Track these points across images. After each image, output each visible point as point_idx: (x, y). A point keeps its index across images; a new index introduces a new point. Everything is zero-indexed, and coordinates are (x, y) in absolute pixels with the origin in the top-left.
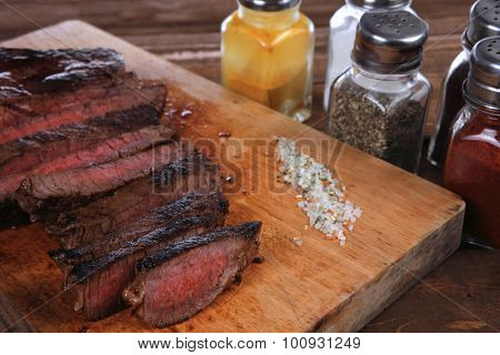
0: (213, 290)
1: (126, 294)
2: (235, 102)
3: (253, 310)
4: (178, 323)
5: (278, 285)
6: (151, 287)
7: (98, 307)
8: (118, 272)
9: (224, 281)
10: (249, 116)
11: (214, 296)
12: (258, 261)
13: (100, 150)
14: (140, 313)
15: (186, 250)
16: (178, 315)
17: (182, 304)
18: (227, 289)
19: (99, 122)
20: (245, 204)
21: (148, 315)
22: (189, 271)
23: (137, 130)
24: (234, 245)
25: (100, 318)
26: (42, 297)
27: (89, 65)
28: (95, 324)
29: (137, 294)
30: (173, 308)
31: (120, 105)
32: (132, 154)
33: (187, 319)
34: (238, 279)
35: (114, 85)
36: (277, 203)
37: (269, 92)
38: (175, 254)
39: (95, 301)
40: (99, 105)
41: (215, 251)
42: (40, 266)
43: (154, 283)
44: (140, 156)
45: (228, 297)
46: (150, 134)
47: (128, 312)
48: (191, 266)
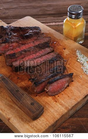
0: (63, 88)
1: (45, 89)
2: (66, 40)
3: (71, 93)
4: (56, 95)
5: (77, 87)
6: (50, 88)
7: (39, 91)
8: (43, 84)
9: (65, 86)
10: (69, 43)
11: (63, 89)
12: (72, 81)
13: (37, 54)
14: (48, 93)
15: (58, 80)
16: (56, 93)
17: (57, 91)
18: (66, 88)
19: (36, 46)
20: (69, 67)
21: (50, 94)
22: (58, 84)
23: (45, 49)
24: (67, 79)
25: (39, 93)
26: (27, 88)
27: (33, 31)
28: (39, 95)
29: (47, 89)
30: (55, 92)
31: (41, 42)
32: (44, 55)
33: (58, 94)
34: (68, 86)
35: (39, 36)
36: (76, 67)
37: (74, 37)
38: (55, 81)
39: (39, 90)
40: (36, 42)
41: (64, 80)
42: (26, 81)
43: (51, 87)
44: (46, 55)
45: (66, 89)
46: (48, 50)
47: (45, 92)
48: (59, 83)
